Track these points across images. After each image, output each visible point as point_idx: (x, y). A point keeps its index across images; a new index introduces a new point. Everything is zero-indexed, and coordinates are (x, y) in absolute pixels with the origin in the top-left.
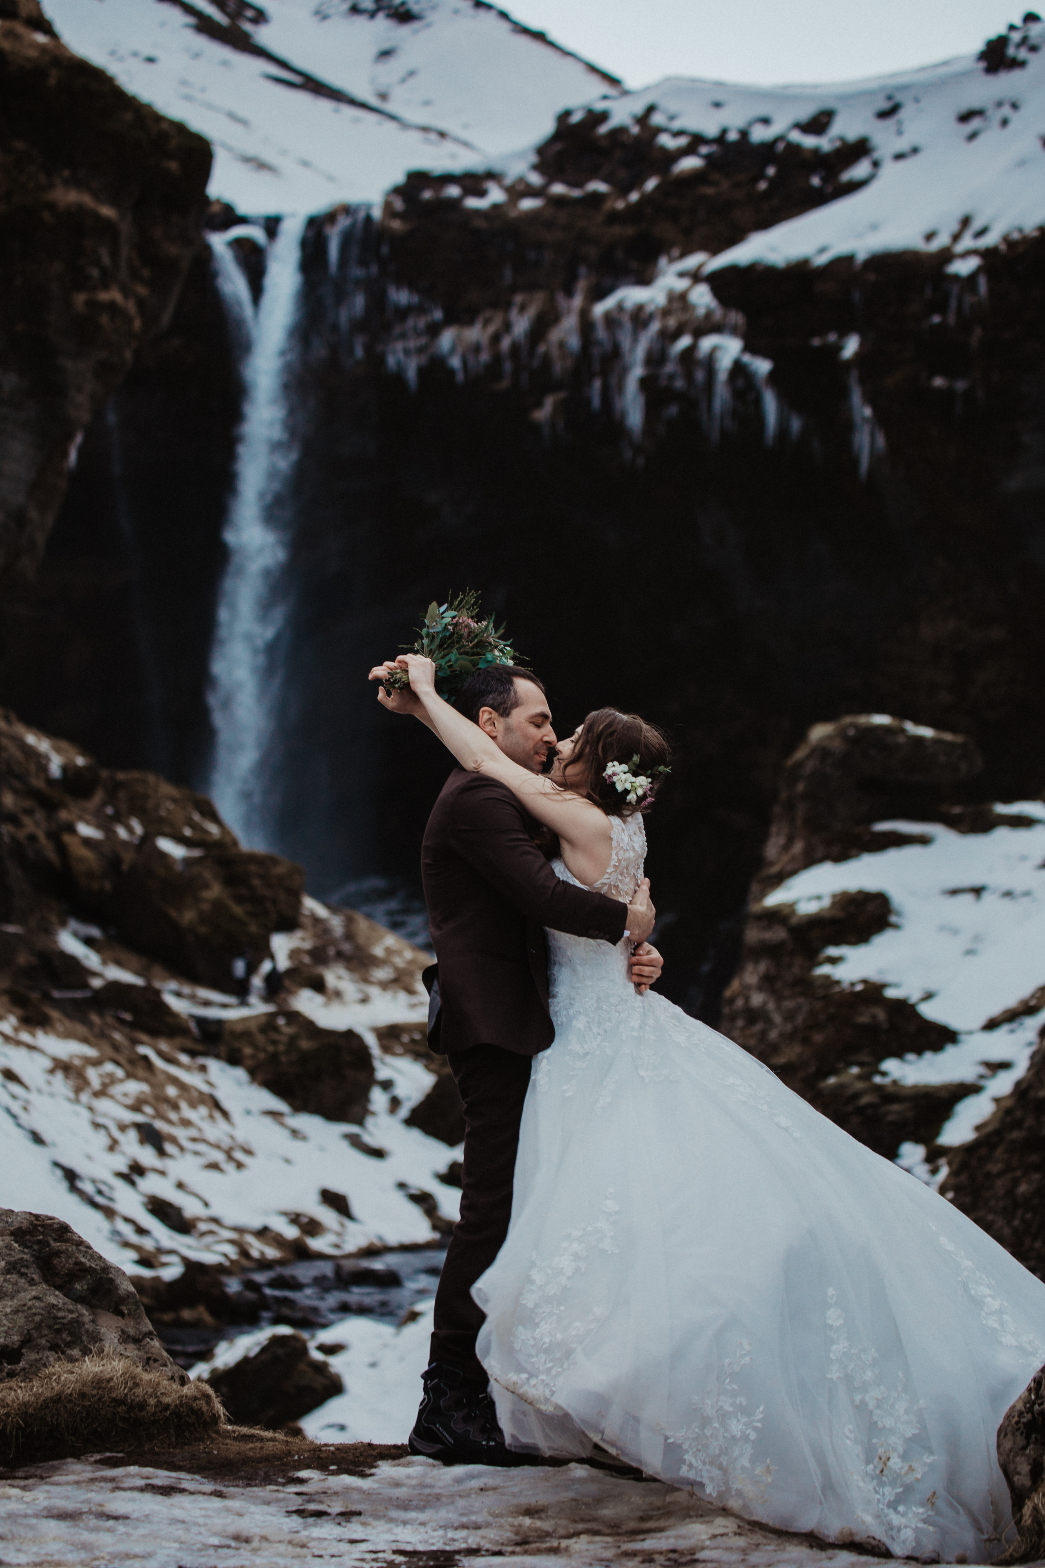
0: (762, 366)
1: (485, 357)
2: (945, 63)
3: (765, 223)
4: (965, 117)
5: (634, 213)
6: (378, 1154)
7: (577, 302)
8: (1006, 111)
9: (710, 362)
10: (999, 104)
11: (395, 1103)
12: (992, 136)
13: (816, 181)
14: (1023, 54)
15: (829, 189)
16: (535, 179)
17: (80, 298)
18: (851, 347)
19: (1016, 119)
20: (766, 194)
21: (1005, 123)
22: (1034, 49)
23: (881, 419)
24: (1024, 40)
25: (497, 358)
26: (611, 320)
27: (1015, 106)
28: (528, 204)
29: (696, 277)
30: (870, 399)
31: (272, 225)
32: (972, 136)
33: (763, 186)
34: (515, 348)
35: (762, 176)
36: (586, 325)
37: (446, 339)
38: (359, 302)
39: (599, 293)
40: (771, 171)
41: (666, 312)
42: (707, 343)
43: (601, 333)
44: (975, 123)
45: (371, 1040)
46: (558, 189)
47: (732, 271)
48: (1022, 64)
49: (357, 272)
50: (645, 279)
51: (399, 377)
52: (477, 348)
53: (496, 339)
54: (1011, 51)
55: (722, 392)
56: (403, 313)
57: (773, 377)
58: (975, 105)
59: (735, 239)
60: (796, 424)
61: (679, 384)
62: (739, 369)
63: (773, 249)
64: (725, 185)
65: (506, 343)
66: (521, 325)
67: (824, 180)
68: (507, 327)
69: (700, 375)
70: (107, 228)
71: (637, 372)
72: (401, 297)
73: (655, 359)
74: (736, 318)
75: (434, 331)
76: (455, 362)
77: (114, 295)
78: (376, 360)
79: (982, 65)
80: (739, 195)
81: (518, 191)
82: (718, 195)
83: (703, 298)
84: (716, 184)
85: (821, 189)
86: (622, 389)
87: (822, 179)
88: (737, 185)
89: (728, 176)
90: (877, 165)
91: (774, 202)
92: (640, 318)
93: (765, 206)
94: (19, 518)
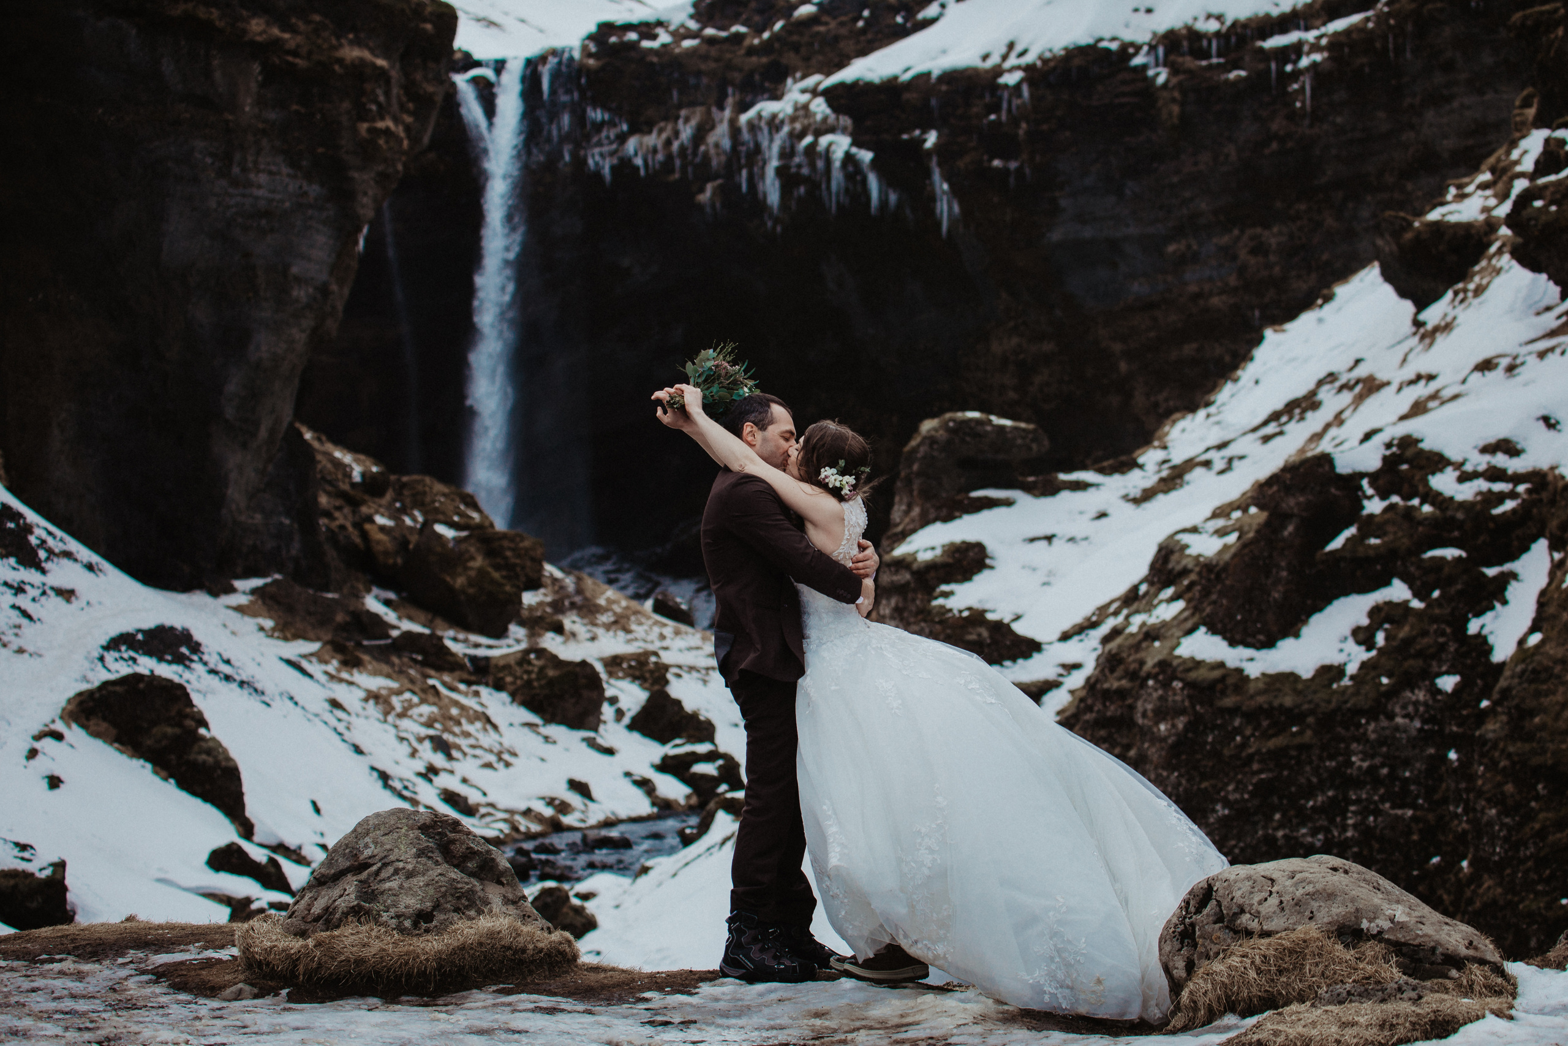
0: (866, 156)
1: (660, 157)
3: (864, 52)
5: (766, 48)
6: (610, 751)
7: (727, 113)
9: (827, 155)
11: (620, 714)
13: (899, 19)
15: (909, 25)
16: (693, 25)
17: (364, 126)
18: (931, 139)
20: (863, 31)
23: (956, 191)
25: (670, 157)
26: (753, 126)
28: (687, 43)
29: (814, 92)
30: (947, 178)
31: (500, 66)
33: (861, 24)
34: (683, 148)
35: (860, 17)
36: (735, 130)
37: (632, 144)
38: (566, 119)
39: (744, 107)
40: (866, 13)
41: (793, 119)
42: (824, 141)
43: (746, 136)
45: (599, 667)
46: (710, 31)
47: (842, 85)
49: (564, 98)
50: (777, 96)
51: (597, 175)
52: (655, 151)
53: (668, 143)
55: (837, 176)
56: (599, 127)
57: (874, 162)
59: (841, 65)
60: (893, 198)
61: (805, 171)
62: (848, 158)
63: (870, 70)
64: (833, 24)
65: (676, 145)
66: (686, 132)
67: (906, 19)
68: (676, 134)
69: (820, 164)
70: (382, 75)
71: (774, 163)
72: (597, 115)
73: (787, 154)
74: (846, 121)
75: (622, 138)
76: (639, 161)
77: (389, 123)
78: (580, 162)
80: (843, 31)
81: (680, 34)
82: (829, 31)
83: (820, 107)
84: (826, 24)
85: (903, 26)
86: (762, 176)
87: (903, 17)
88: (842, 24)
89: (835, 18)
90: (943, 6)
91: (870, 36)
92: (774, 124)
93: (862, 38)
94: (322, 291)
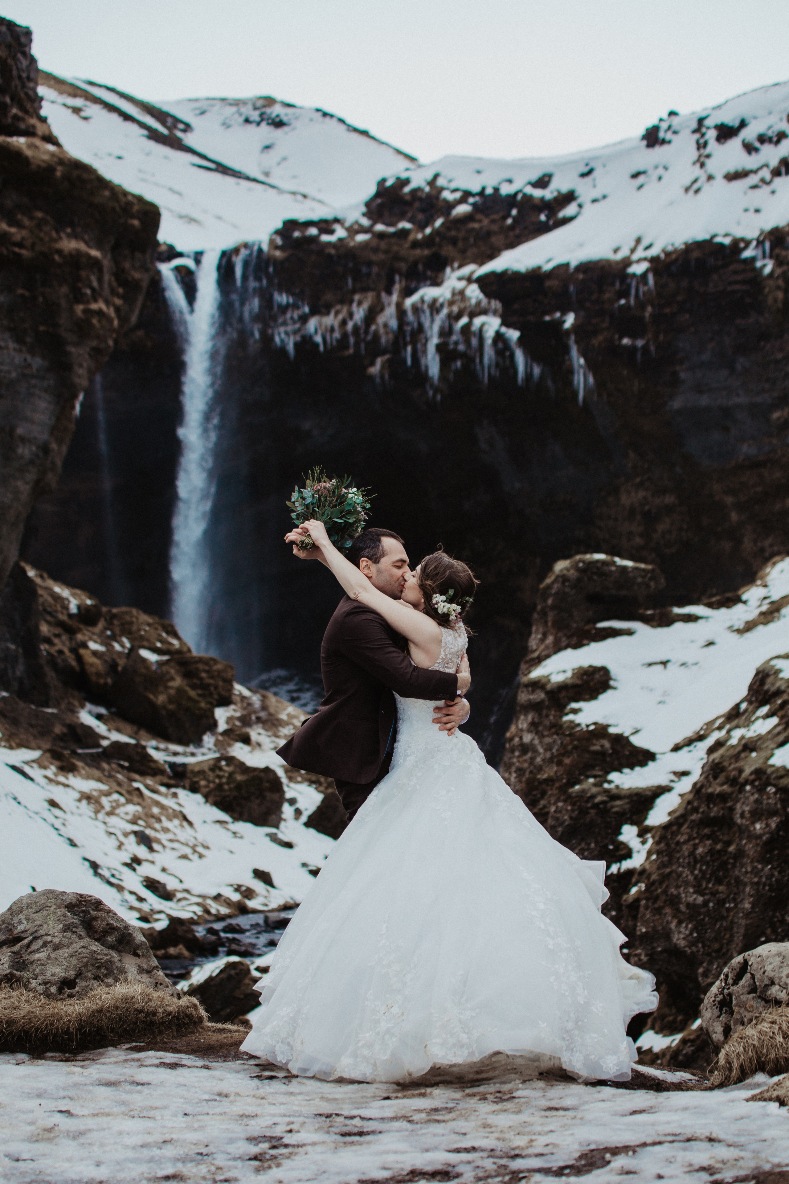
0: (514, 335)
1: (337, 335)
2: (621, 143)
3: (512, 245)
4: (635, 176)
5: (428, 241)
6: (289, 845)
7: (395, 297)
8: (660, 171)
9: (481, 334)
10: (656, 167)
11: (298, 813)
12: (652, 187)
13: (543, 217)
14: (669, 136)
15: (551, 222)
16: (365, 222)
17: (79, 308)
18: (570, 320)
19: (666, 176)
20: (512, 227)
21: (660, 178)
22: (675, 133)
23: (591, 365)
24: (669, 127)
25: (345, 336)
26: (416, 309)
27: (666, 168)
28: (361, 238)
29: (469, 280)
30: (583, 353)
31: (198, 257)
32: (640, 187)
33: (509, 221)
34: (356, 328)
35: (509, 215)
36: (401, 313)
37: (312, 324)
38: (256, 302)
39: (408, 292)
40: (514, 212)
41: (451, 303)
42: (478, 321)
43: (410, 317)
44: (641, 179)
45: (280, 773)
46: (380, 227)
47: (493, 275)
48: (669, 142)
49: (254, 285)
50: (437, 283)
51: (283, 350)
52: (332, 330)
53: (344, 323)
54: (661, 135)
55: (489, 351)
56: (284, 309)
57: (521, 341)
58: (642, 169)
59: (492, 256)
60: (537, 371)
61: (461, 347)
62: (499, 337)
63: (517, 261)
64: (486, 222)
65: (350, 325)
66: (359, 314)
67: (548, 217)
68: (351, 315)
69: (474, 341)
70: (96, 264)
71: (435, 340)
72: (282, 299)
73: (446, 332)
74: (496, 304)
75: (304, 319)
76: (318, 339)
77: (101, 305)
78: (267, 339)
79: (645, 143)
80: (495, 228)
81: (354, 230)
82: (481, 228)
83: (474, 292)
84: (480, 221)
85: (546, 223)
86: (425, 352)
87: (547, 216)
88: (493, 221)
89: (487, 216)
90: (580, 206)
91: (517, 231)
92: (435, 307)
93: (511, 234)
94: (45, 449)
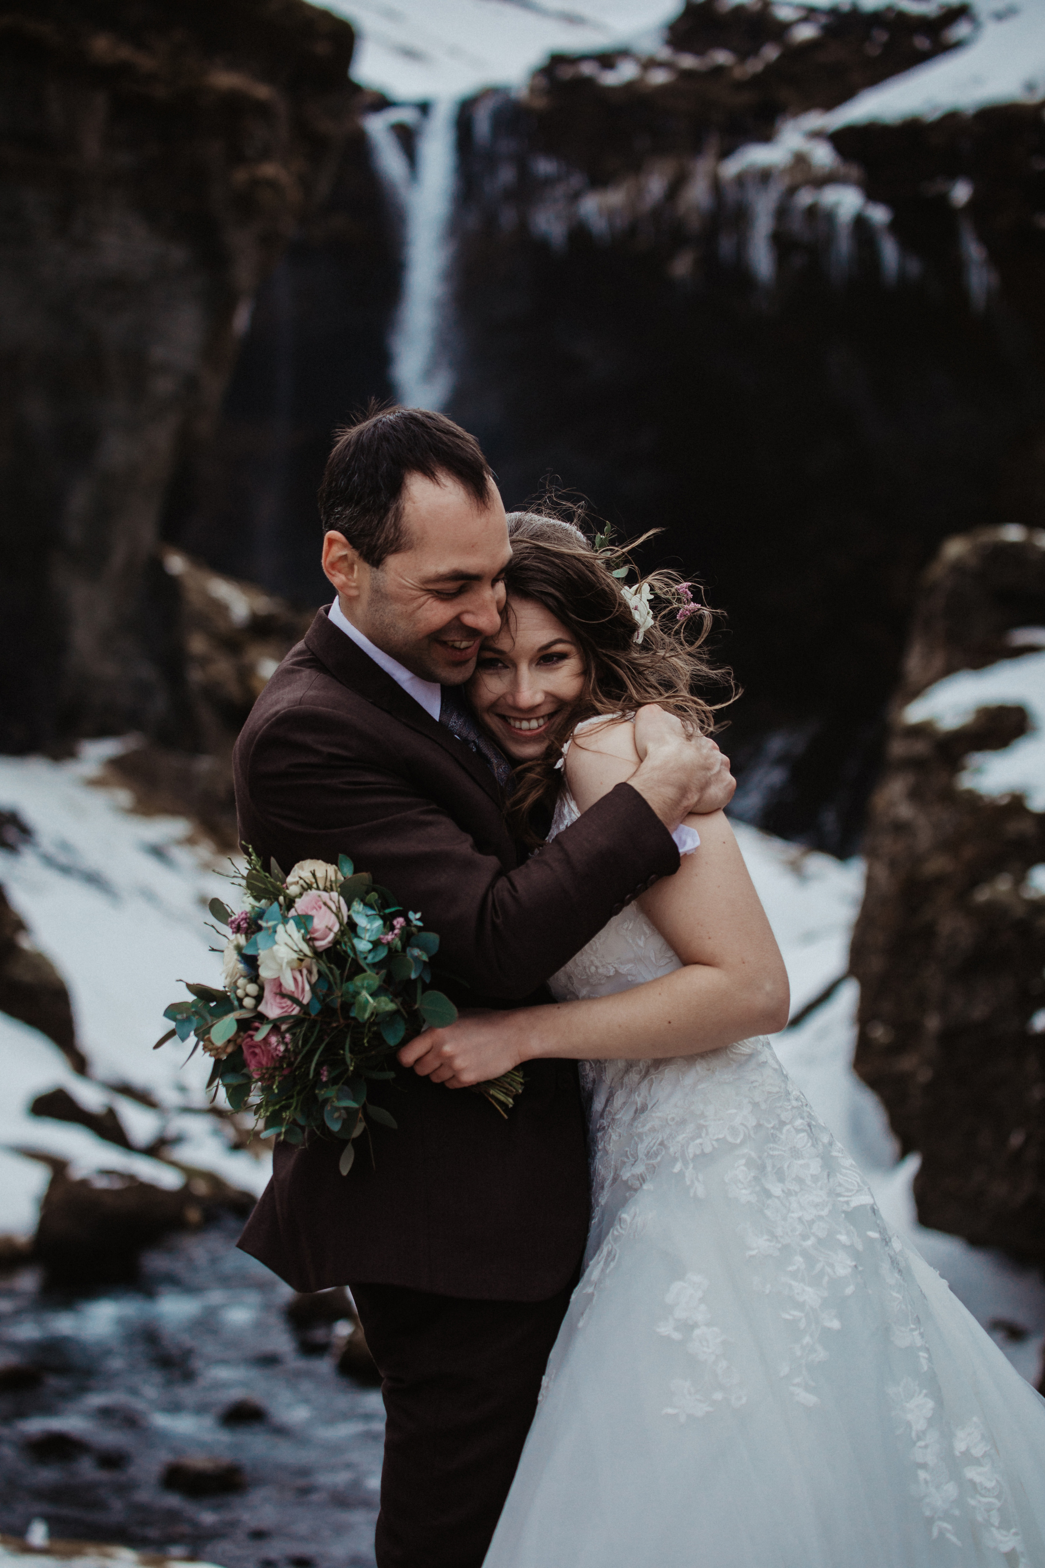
0: (879, 215)
1: (625, 219)
3: (876, 80)
5: (757, 81)
7: (706, 162)
9: (831, 216)
13: (920, 42)
15: (933, 47)
16: (664, 53)
17: (240, 176)
18: (963, 192)
20: (877, 58)
23: (995, 260)
25: (637, 221)
26: (741, 180)
28: (659, 77)
29: (816, 135)
30: (984, 238)
31: (424, 108)
34: (653, 208)
35: (873, 40)
36: (716, 186)
37: (589, 204)
38: (508, 174)
39: (726, 153)
40: (882, 36)
41: (790, 171)
42: (828, 196)
43: (731, 193)
46: (688, 61)
47: (852, 127)
49: (508, 146)
50: (767, 138)
51: (545, 242)
52: (618, 212)
53: (635, 200)
55: (844, 243)
56: (549, 182)
57: (891, 226)
60: (916, 267)
61: (805, 235)
62: (860, 219)
63: (888, 106)
64: (843, 51)
66: (656, 187)
67: (928, 40)
68: (643, 190)
69: (823, 226)
70: (262, 109)
71: (765, 226)
72: (545, 167)
73: (782, 212)
74: (854, 172)
75: (575, 197)
76: (599, 225)
77: (269, 170)
78: (523, 226)
80: (849, 57)
81: (650, 64)
82: (834, 61)
83: (823, 154)
84: (833, 50)
85: (929, 48)
86: (751, 243)
87: (925, 39)
89: (845, 43)
90: (979, 25)
92: (765, 176)
93: (877, 66)
94: (191, 384)
